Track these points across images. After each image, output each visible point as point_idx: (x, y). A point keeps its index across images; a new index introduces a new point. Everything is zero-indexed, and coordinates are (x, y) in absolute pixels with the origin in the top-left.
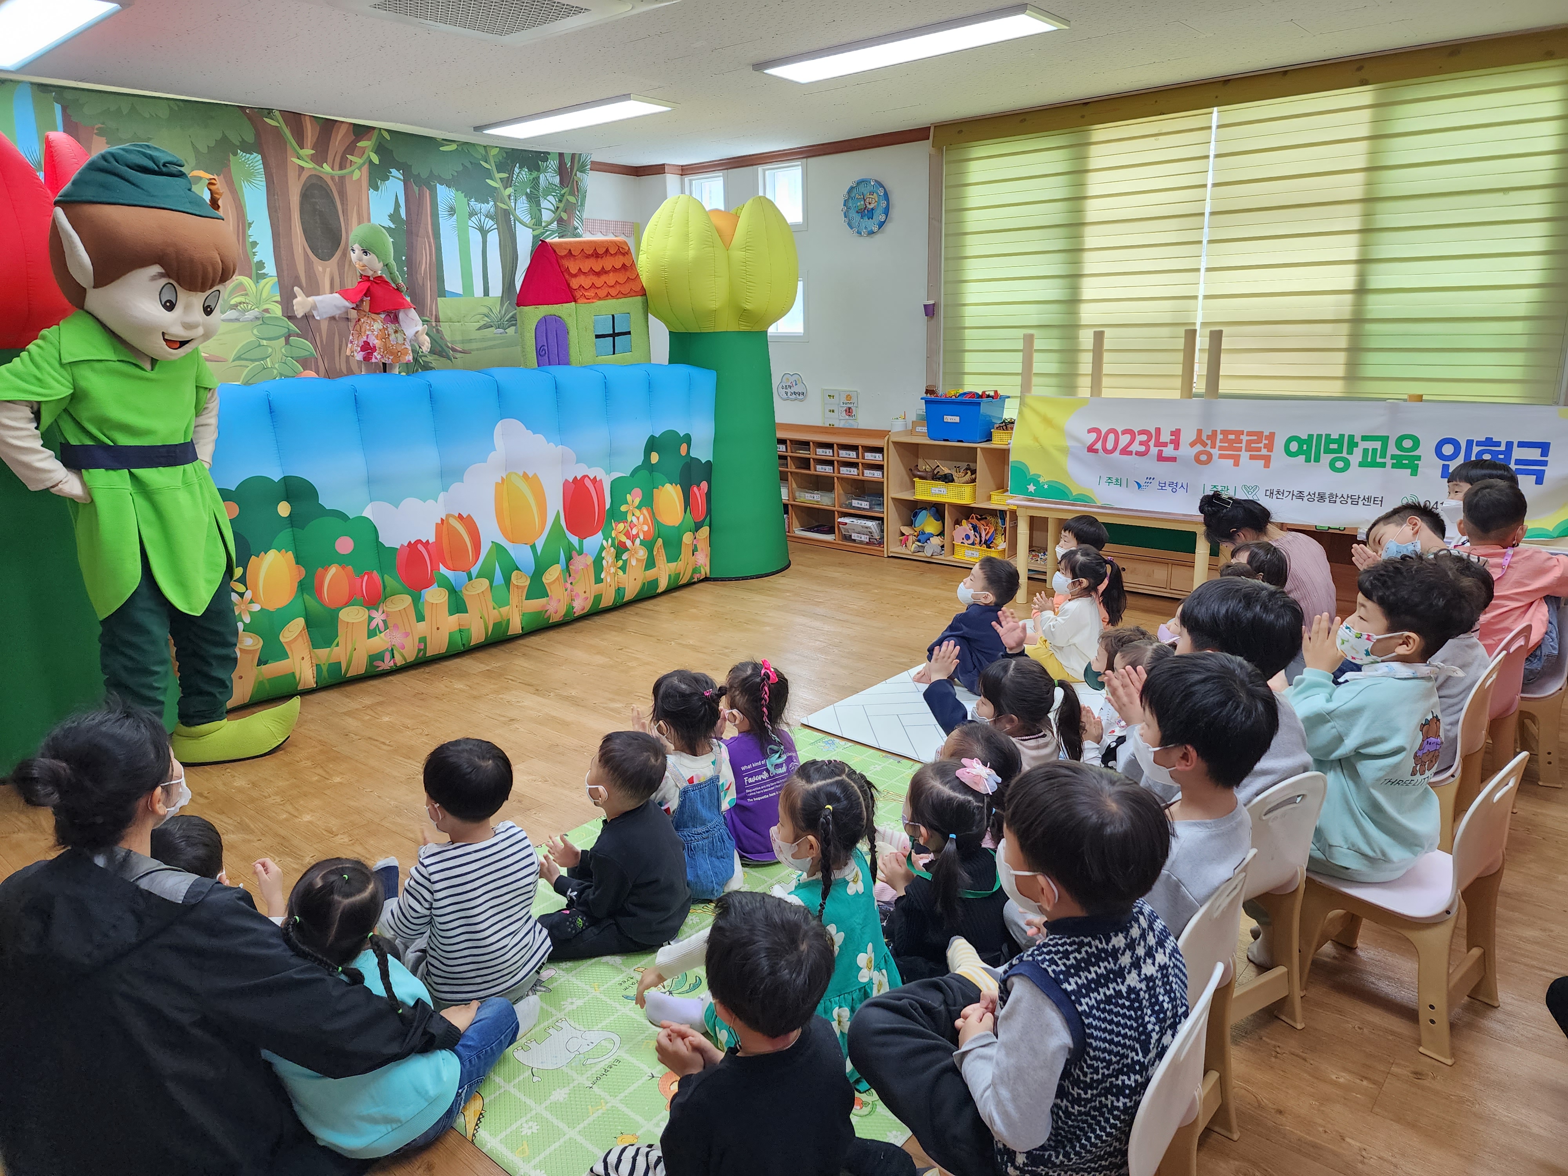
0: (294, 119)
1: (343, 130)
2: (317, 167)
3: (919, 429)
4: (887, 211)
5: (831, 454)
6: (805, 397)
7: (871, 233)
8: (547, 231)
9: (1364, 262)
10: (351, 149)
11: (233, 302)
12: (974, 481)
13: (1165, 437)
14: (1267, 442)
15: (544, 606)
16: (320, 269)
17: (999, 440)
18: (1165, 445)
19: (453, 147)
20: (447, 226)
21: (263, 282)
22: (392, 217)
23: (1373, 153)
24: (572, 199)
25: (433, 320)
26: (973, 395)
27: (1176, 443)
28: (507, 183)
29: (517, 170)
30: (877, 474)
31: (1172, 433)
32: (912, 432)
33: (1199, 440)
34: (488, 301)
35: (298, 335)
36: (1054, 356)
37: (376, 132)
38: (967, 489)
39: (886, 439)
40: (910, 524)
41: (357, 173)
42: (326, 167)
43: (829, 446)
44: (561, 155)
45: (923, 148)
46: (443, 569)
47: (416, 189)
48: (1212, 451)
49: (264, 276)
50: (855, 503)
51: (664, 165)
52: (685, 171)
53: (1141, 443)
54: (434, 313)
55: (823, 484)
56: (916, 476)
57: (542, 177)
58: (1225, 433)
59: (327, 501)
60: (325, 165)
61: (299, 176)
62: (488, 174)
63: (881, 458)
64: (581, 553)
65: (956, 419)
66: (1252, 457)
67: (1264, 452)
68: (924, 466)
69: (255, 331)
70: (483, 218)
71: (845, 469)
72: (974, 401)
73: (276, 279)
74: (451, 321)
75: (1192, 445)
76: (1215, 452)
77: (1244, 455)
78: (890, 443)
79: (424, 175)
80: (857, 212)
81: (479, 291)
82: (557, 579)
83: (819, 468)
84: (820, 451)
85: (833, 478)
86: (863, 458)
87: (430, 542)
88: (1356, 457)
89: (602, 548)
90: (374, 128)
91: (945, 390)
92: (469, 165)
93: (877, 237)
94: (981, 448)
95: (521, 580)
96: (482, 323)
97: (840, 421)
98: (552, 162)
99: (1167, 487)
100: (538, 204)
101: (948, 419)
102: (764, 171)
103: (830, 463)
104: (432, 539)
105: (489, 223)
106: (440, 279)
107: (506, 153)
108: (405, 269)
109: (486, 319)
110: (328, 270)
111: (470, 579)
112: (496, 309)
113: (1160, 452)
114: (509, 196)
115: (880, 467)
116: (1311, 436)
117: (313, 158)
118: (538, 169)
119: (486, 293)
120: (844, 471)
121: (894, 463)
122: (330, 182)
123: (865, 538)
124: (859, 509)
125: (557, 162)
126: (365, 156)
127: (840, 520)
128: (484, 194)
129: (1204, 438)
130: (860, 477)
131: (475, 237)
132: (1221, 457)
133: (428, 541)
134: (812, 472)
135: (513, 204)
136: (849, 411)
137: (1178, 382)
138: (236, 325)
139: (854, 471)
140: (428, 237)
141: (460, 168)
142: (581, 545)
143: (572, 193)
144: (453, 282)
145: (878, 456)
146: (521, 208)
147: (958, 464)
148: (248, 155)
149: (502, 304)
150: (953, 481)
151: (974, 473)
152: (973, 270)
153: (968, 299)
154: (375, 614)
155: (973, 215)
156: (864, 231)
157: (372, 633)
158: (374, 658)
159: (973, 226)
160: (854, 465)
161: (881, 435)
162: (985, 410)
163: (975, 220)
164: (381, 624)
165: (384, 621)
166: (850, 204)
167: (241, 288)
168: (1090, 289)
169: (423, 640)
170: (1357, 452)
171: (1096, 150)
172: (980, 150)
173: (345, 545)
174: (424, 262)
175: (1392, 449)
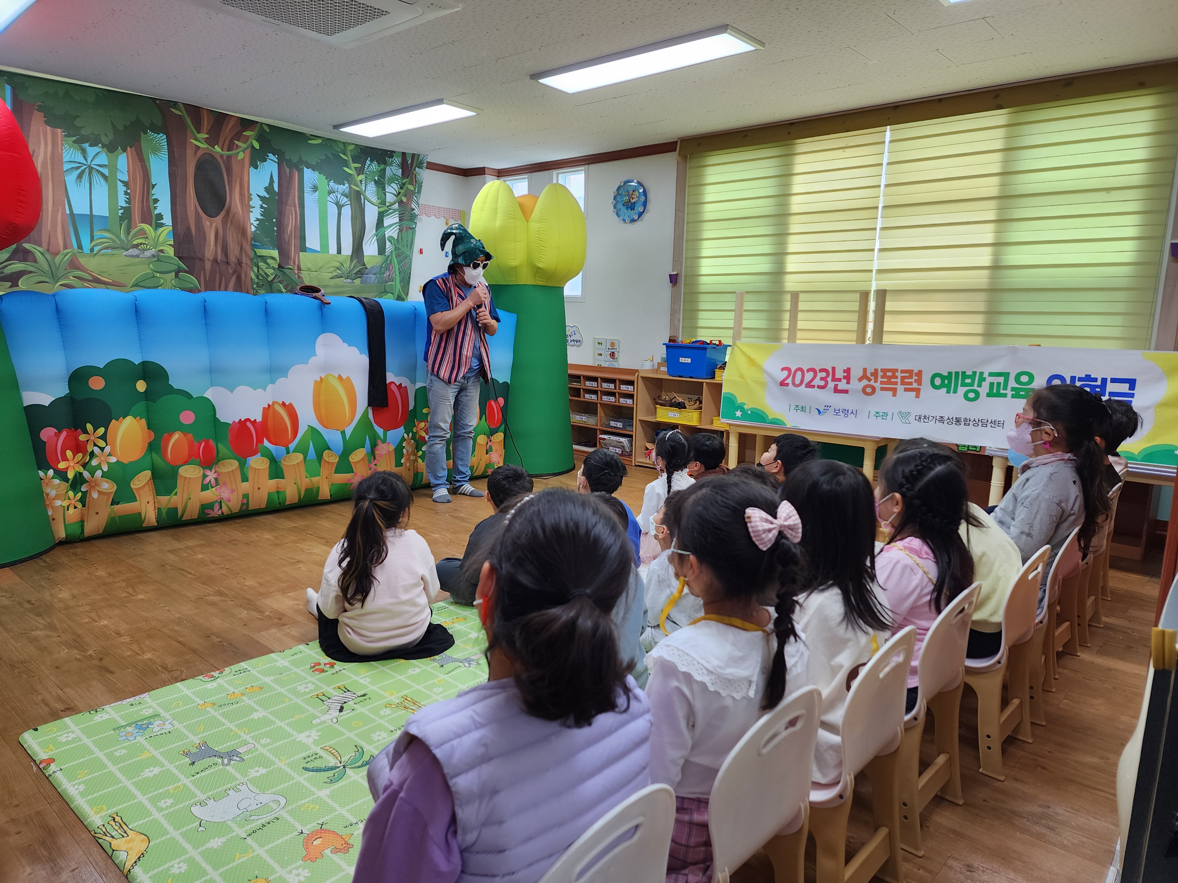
0: (195, 111)
1: (233, 122)
2: (210, 148)
3: (661, 368)
4: (645, 205)
5: (596, 386)
6: (581, 344)
7: (633, 221)
8: (390, 209)
10: (238, 136)
11: (135, 242)
12: (701, 408)
13: (839, 374)
14: (916, 378)
15: (349, 480)
16: (208, 223)
17: (718, 377)
18: (839, 380)
19: (319, 141)
20: (310, 199)
21: (161, 229)
22: (267, 189)
23: (1006, 161)
24: (411, 187)
25: (296, 269)
26: (703, 342)
27: (848, 378)
28: (360, 171)
29: (368, 162)
30: (629, 401)
31: (845, 371)
32: (657, 371)
33: (864, 377)
34: (340, 258)
35: (186, 272)
36: (764, 315)
37: (258, 125)
38: (695, 415)
39: (637, 374)
41: (242, 155)
42: (217, 148)
43: (595, 379)
44: (404, 154)
45: (672, 158)
46: (266, 443)
47: (288, 170)
48: (875, 385)
49: (162, 225)
50: (612, 424)
51: (484, 168)
52: (501, 174)
53: (822, 379)
54: (297, 263)
55: (589, 409)
56: (657, 404)
57: (388, 168)
58: (884, 371)
59: (175, 383)
60: (216, 147)
61: (196, 153)
62: (346, 164)
63: (632, 390)
64: (384, 441)
65: (689, 360)
66: (906, 390)
67: (915, 385)
68: (665, 397)
69: (151, 266)
70: (339, 195)
71: (606, 397)
72: (701, 347)
73: (171, 228)
74: (309, 270)
75: (860, 380)
76: (877, 385)
77: (900, 388)
78: (640, 378)
79: (295, 160)
80: (623, 205)
81: (333, 250)
82: (362, 459)
83: (587, 396)
84: (588, 383)
85: (597, 404)
86: (620, 389)
87: (257, 421)
88: (984, 390)
89: (403, 439)
90: (257, 122)
91: (684, 339)
92: (330, 156)
93: (637, 224)
94: (706, 383)
95: (331, 458)
96: (335, 274)
97: (605, 362)
98: (396, 159)
99: (841, 413)
100: (384, 189)
101: (682, 360)
102: (558, 174)
103: (595, 392)
104: (259, 419)
105: (344, 200)
106: (303, 238)
107: (361, 149)
108: (275, 228)
109: (338, 271)
110: (214, 224)
111: (288, 453)
112: (347, 265)
113: (836, 386)
114: (361, 181)
115: (631, 396)
116: (950, 373)
117: (207, 140)
118: (385, 163)
119: (339, 251)
120: (605, 398)
121: (642, 393)
122: (219, 160)
124: (615, 428)
125: (400, 159)
126: (249, 142)
127: (600, 436)
128: (342, 178)
129: (869, 375)
130: (617, 404)
131: (333, 209)
132: (882, 389)
133: (255, 420)
134: (582, 399)
135: (364, 188)
136: (612, 355)
137: (854, 336)
138: (137, 260)
139: (612, 399)
140: (295, 207)
141: (324, 157)
142: (385, 435)
143: (411, 183)
144: (312, 241)
145: (631, 388)
146: (371, 191)
147: (690, 396)
148: (156, 135)
149: (351, 261)
150: (685, 407)
151: (701, 403)
152: (707, 248)
153: (704, 271)
154: (208, 473)
155: (707, 208)
156: (628, 220)
157: (205, 487)
158: (205, 507)
159: (707, 216)
160: (612, 394)
161: (633, 372)
162: (710, 354)
163: (709, 211)
164: (213, 481)
165: (216, 479)
166: (618, 199)
167: (143, 232)
168: (792, 264)
169: (246, 496)
170: (986, 385)
171: (799, 159)
172: (714, 159)
173: (187, 418)
174: (291, 224)
175: (1012, 383)
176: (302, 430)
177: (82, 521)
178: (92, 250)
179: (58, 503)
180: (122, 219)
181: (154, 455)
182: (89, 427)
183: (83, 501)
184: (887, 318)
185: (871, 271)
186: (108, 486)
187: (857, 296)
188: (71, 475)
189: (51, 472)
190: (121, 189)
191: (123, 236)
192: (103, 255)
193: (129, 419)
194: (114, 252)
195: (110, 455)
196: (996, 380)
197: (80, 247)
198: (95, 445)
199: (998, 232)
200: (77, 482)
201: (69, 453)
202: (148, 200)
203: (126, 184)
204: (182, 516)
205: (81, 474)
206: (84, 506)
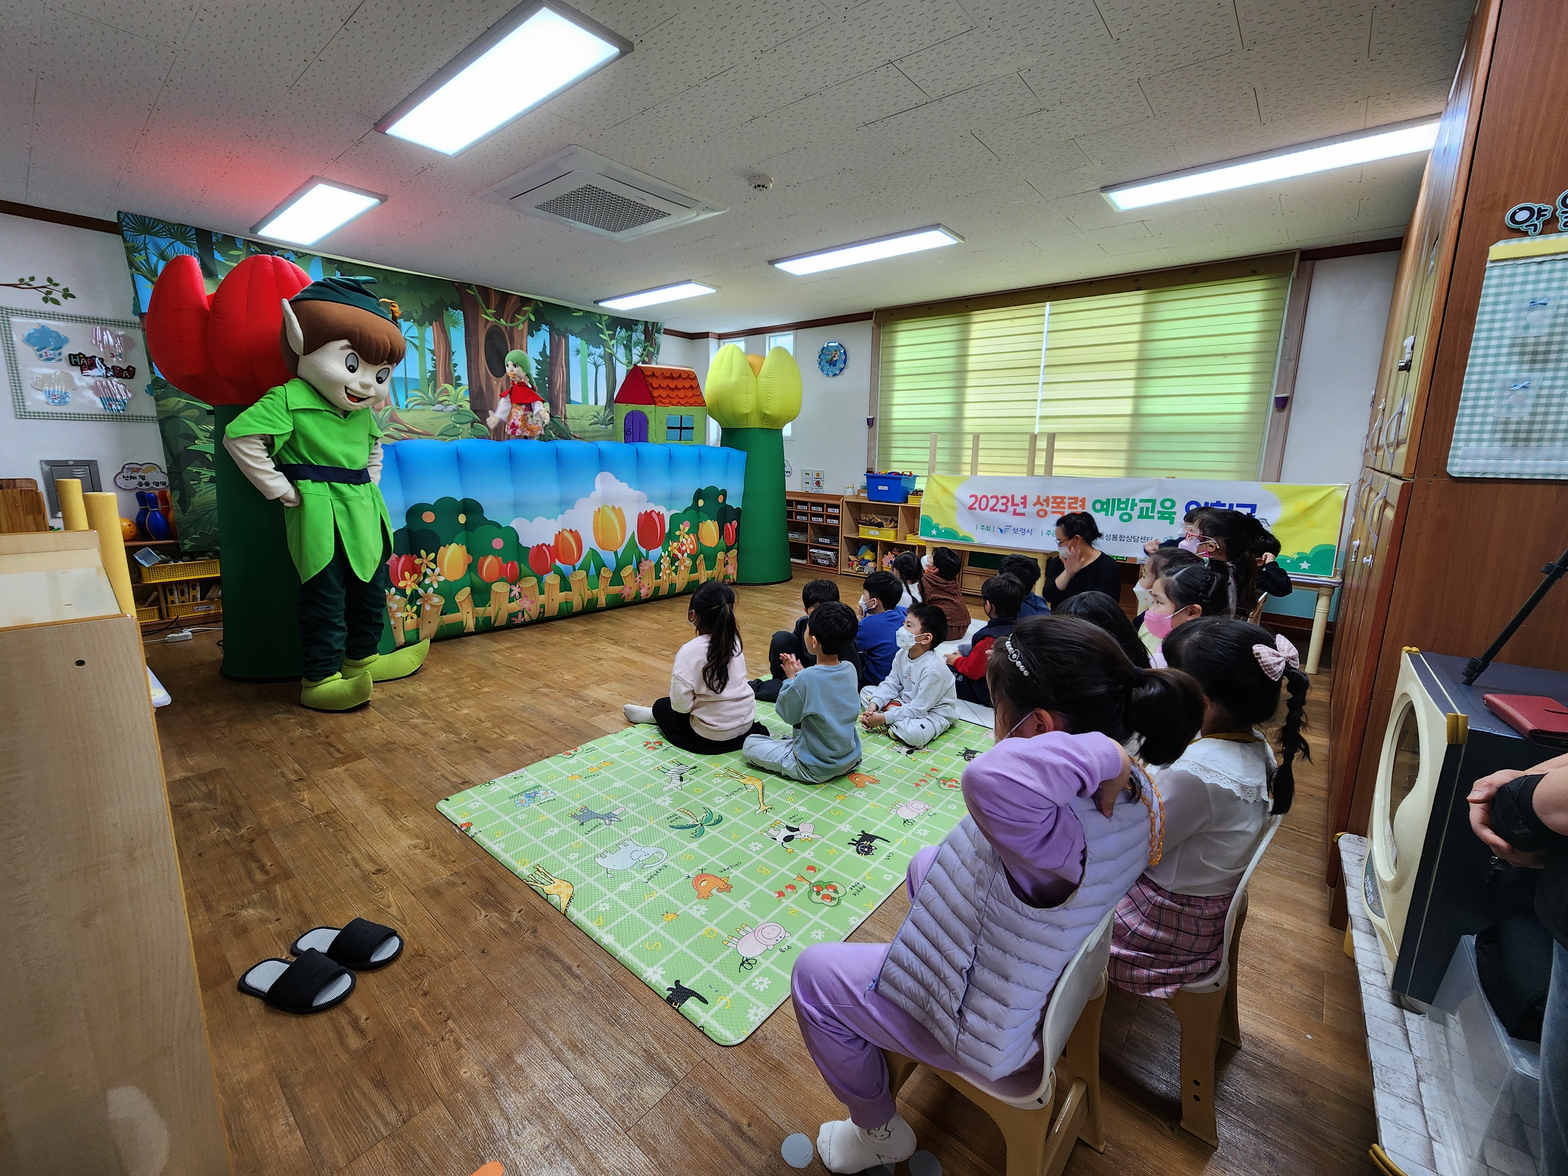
0: (485, 291)
1: (514, 300)
2: (497, 321)
3: (862, 495)
4: (845, 362)
5: (806, 509)
6: (791, 474)
7: (835, 375)
9: (1137, 397)
10: (519, 311)
11: (440, 399)
12: (896, 527)
13: (1018, 500)
15: (621, 591)
16: (495, 382)
17: (912, 502)
18: (1018, 505)
19: (581, 314)
20: (574, 360)
21: (459, 388)
22: (541, 354)
23: (1143, 332)
24: (651, 349)
25: (564, 418)
26: (898, 474)
27: (1024, 504)
28: (612, 337)
29: (618, 330)
30: (835, 522)
31: (1022, 498)
32: (857, 496)
33: (1038, 502)
34: (597, 408)
36: (948, 452)
37: (535, 302)
38: (892, 533)
39: (840, 499)
40: (855, 554)
41: (521, 326)
42: (502, 321)
43: (805, 503)
44: (646, 322)
45: (868, 325)
46: (557, 563)
47: (557, 337)
48: (1047, 509)
49: (460, 385)
50: (821, 540)
51: (708, 332)
52: (721, 337)
53: (1003, 504)
54: (564, 414)
55: (801, 528)
56: (860, 524)
57: (634, 334)
58: (1055, 498)
59: (489, 515)
61: (486, 325)
62: (601, 331)
64: (647, 559)
65: (886, 488)
68: (865, 517)
69: (453, 418)
70: (596, 357)
72: (897, 477)
73: (468, 387)
74: (573, 418)
75: (1035, 505)
76: (1049, 509)
78: (843, 502)
79: (562, 329)
80: (827, 362)
81: (592, 402)
82: (631, 574)
83: (799, 517)
84: (799, 507)
85: (807, 523)
86: (827, 511)
88: (1136, 513)
89: (661, 557)
90: (532, 299)
91: (879, 470)
92: (589, 325)
93: (839, 378)
94: (901, 507)
95: (607, 573)
96: (592, 421)
97: (812, 489)
98: (640, 326)
99: (1019, 531)
100: (631, 351)
101: (880, 488)
102: (769, 337)
103: (805, 514)
104: (552, 544)
105: (600, 361)
106: (568, 393)
107: (613, 320)
108: (547, 385)
109: (595, 419)
111: (575, 571)
112: (602, 413)
113: (1015, 510)
114: (613, 345)
115: (837, 518)
116: (1108, 500)
117: (494, 315)
118: (632, 330)
119: (596, 403)
120: (814, 519)
121: (846, 515)
122: (504, 330)
123: (826, 562)
124: (823, 543)
125: (643, 326)
126: (527, 316)
127: (810, 550)
128: (598, 343)
129: (1042, 501)
130: (824, 523)
131: (591, 369)
133: (549, 545)
134: (794, 520)
135: (615, 350)
136: (818, 483)
137: (1025, 469)
138: (442, 414)
139: (820, 520)
140: (562, 366)
141: (585, 327)
142: (647, 554)
143: (651, 346)
144: (576, 395)
145: (837, 511)
146: (620, 353)
147: (887, 517)
148: (455, 311)
149: (605, 410)
150: (883, 527)
151: (896, 522)
152: (898, 398)
153: (895, 416)
154: (514, 588)
155: (898, 365)
156: (831, 374)
157: (511, 600)
158: (512, 615)
159: (898, 372)
160: (821, 516)
161: (838, 497)
162: (903, 483)
163: (899, 368)
164: (517, 594)
165: (519, 593)
166: (822, 357)
167: (446, 391)
168: (969, 411)
169: (542, 606)
170: (1137, 509)
171: (974, 327)
172: (903, 326)
173: (498, 543)
174: (559, 381)
175: (1158, 508)
176: (585, 551)
177: (418, 629)
178: (407, 406)
179: (399, 614)
180: (429, 380)
181: (472, 574)
182: (423, 552)
183: (418, 613)
184: (1055, 454)
185: (1034, 417)
186: (438, 600)
187: (1028, 437)
188: (408, 592)
189: (393, 590)
190: (429, 356)
191: (430, 394)
192: (416, 410)
193: (454, 545)
194: (424, 407)
195: (439, 575)
196: (1145, 505)
197: (397, 404)
198: (428, 567)
199: (1137, 387)
200: (413, 598)
201: (407, 574)
202: (449, 365)
203: (432, 352)
204: (495, 622)
205: (416, 591)
206: (419, 616)
